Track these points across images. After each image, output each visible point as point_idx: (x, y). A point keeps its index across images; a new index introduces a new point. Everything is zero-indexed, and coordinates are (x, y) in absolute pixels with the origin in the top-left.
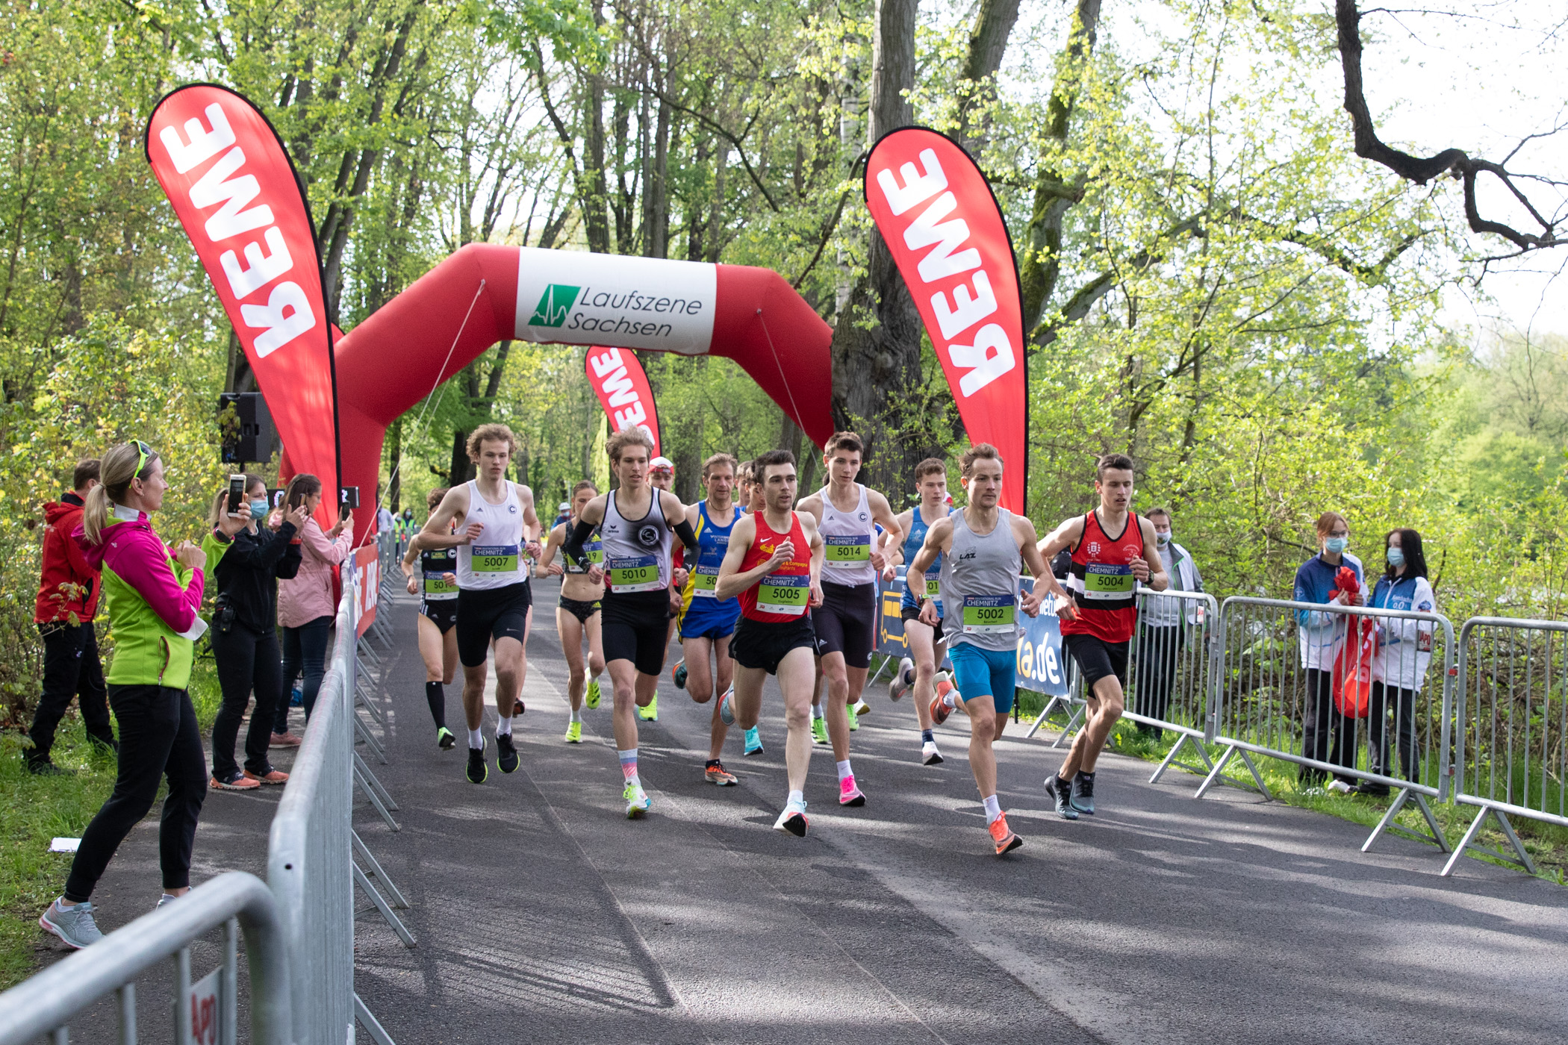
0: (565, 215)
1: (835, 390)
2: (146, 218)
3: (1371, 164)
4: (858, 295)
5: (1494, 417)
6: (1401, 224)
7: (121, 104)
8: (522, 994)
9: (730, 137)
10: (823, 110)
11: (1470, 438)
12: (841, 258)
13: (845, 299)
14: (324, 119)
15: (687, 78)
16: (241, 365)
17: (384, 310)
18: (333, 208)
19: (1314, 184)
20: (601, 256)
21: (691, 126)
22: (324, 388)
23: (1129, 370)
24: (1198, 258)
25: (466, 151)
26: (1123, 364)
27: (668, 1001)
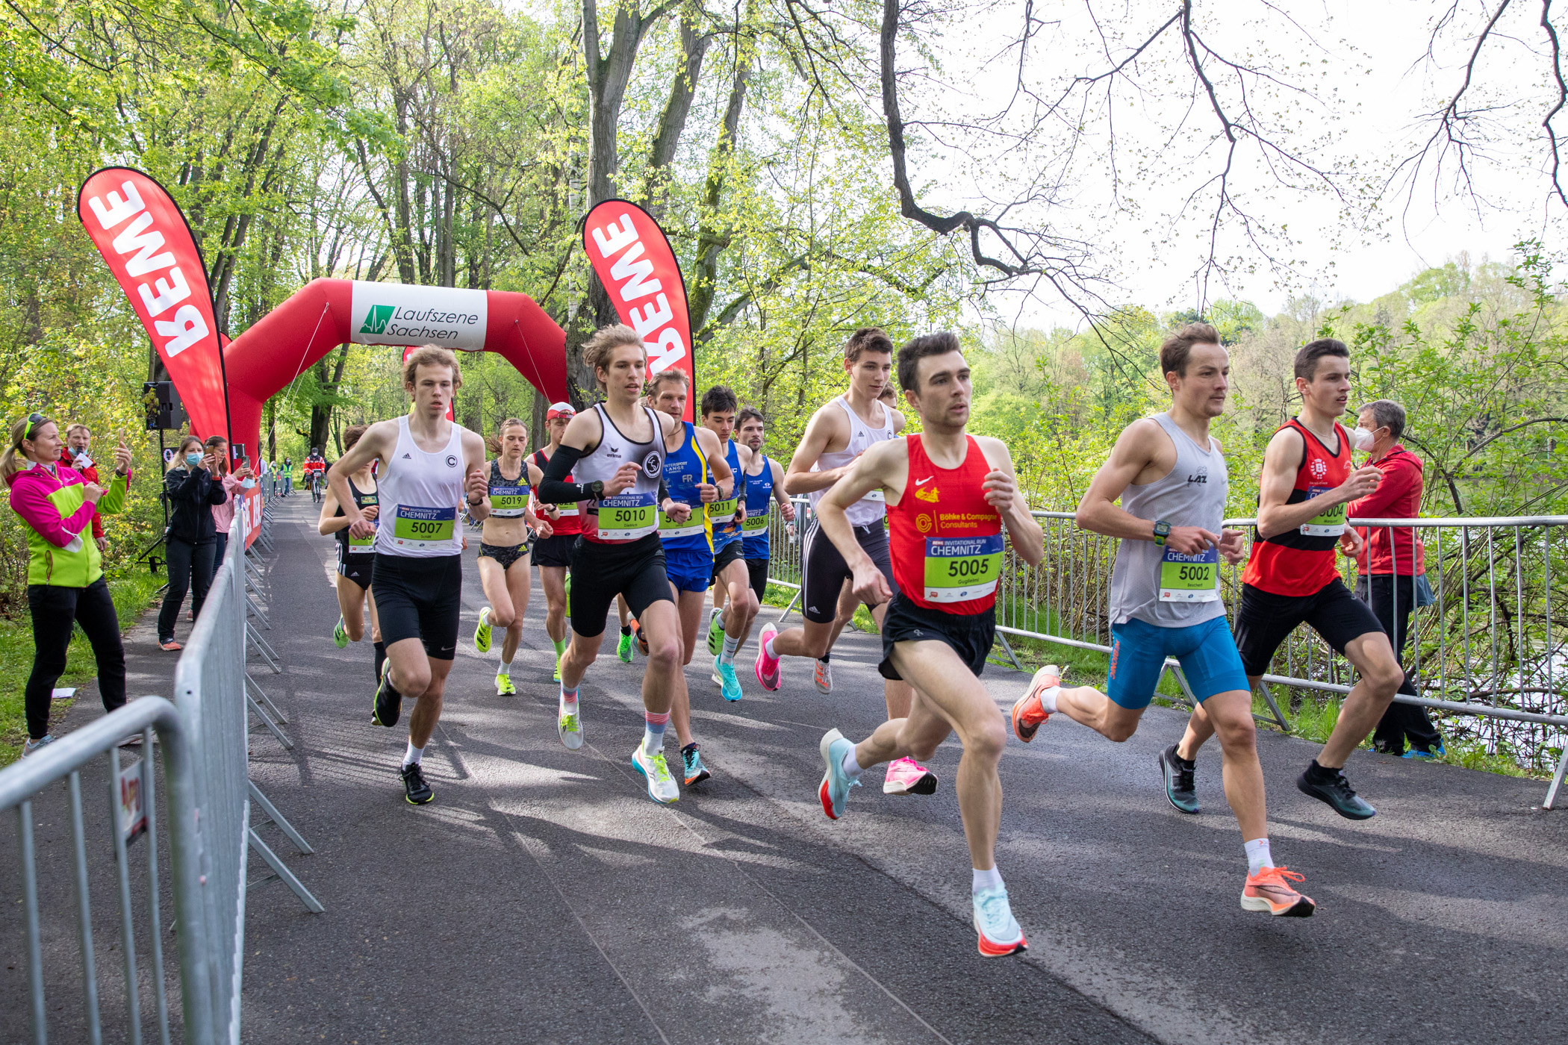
0: (384, 259)
1: (569, 373)
2: (86, 262)
3: (914, 222)
4: (582, 310)
5: (997, 383)
6: (935, 260)
7: (62, 182)
8: (365, 776)
9: (494, 205)
10: (558, 187)
11: (982, 397)
12: (571, 286)
13: (574, 312)
14: (212, 193)
15: (465, 166)
16: (158, 365)
17: (259, 324)
18: (220, 255)
19: (877, 235)
20: (409, 286)
21: (469, 198)
22: (217, 378)
23: (762, 356)
24: (805, 283)
25: (314, 215)
26: (757, 353)
27: (464, 775)
